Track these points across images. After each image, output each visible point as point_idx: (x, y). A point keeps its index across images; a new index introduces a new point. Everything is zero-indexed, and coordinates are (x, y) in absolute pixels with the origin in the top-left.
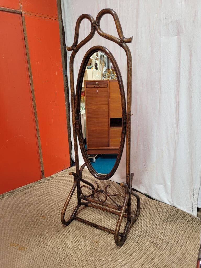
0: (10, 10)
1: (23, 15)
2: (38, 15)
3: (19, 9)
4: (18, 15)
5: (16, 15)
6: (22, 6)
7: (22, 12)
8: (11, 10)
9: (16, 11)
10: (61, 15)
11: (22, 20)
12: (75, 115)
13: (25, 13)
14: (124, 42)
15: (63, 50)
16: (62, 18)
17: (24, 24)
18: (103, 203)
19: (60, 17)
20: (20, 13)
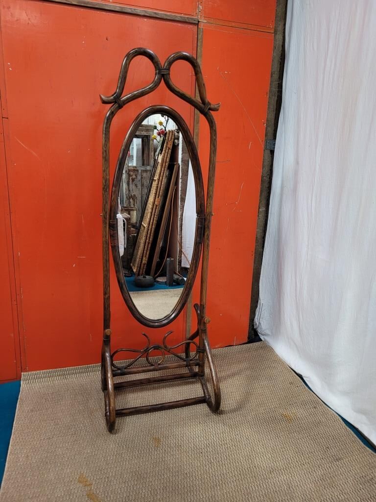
0: (176, 16)
1: (201, 26)
2: (231, 25)
3: (195, 13)
4: (191, 26)
5: (186, 26)
6: (201, 7)
7: (199, 20)
8: (178, 16)
9: (188, 18)
10: (283, 24)
11: (196, 37)
12: (109, 222)
13: (205, 21)
14: (210, 109)
15: (276, 98)
16: (284, 29)
17: (199, 44)
18: (159, 366)
19: (280, 28)
20: (194, 22)
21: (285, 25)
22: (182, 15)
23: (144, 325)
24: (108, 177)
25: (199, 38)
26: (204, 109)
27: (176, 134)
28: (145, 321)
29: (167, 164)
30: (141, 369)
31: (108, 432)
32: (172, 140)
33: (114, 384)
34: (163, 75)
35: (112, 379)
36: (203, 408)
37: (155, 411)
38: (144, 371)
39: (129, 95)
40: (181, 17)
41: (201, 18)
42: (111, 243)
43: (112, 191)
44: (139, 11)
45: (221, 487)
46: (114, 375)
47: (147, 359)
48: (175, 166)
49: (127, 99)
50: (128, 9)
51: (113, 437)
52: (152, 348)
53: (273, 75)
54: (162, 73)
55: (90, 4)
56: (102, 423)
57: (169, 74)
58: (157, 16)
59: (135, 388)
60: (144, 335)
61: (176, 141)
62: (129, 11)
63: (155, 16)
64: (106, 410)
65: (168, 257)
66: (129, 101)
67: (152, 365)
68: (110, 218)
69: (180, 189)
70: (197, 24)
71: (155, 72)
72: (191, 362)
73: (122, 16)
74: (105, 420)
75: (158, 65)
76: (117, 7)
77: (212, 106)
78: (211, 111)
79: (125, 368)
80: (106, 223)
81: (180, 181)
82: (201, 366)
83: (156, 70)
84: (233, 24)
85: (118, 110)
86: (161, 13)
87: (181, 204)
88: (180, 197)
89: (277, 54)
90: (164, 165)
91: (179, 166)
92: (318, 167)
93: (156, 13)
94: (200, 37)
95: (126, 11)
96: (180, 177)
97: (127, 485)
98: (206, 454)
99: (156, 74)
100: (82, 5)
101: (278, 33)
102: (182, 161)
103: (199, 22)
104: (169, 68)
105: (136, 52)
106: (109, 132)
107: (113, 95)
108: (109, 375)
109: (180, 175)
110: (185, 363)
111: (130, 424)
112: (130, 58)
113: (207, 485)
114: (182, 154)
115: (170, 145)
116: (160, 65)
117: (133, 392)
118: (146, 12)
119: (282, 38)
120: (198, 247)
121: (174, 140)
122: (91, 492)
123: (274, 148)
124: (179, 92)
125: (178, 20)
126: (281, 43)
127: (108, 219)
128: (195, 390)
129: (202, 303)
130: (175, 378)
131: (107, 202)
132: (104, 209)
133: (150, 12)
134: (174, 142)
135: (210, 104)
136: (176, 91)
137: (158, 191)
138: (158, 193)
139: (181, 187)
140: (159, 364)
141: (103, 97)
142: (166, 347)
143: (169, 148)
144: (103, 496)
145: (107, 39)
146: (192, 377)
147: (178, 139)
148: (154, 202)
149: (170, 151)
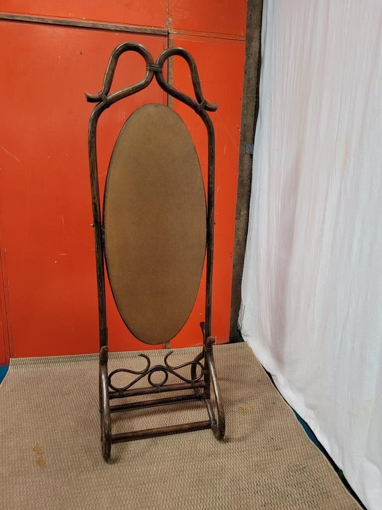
0: (146, 30)
1: (171, 37)
2: (200, 35)
3: (165, 26)
4: (162, 38)
5: (157, 37)
6: (171, 19)
7: (170, 32)
8: (148, 29)
9: (157, 30)
10: (259, 31)
13: (175, 33)
15: (254, 103)
16: (261, 36)
20: (165, 34)
21: (261, 32)
22: (153, 28)
40: (151, 30)
41: (171, 30)
44: (111, 26)
50: (100, 25)
52: (154, 369)
53: (251, 81)
55: (65, 23)
58: (128, 30)
62: (101, 27)
63: (126, 30)
70: (167, 36)
73: (95, 32)
76: (90, 23)
79: (124, 391)
84: (204, 34)
85: (104, 109)
86: (131, 27)
89: (253, 61)
92: (283, 169)
93: (126, 28)
95: (98, 27)
100: (57, 23)
101: (254, 40)
103: (169, 33)
118: (117, 27)
123: (253, 152)
125: (148, 32)
126: (258, 50)
133: (121, 26)
140: (161, 386)
142: (168, 368)
145: (81, 54)
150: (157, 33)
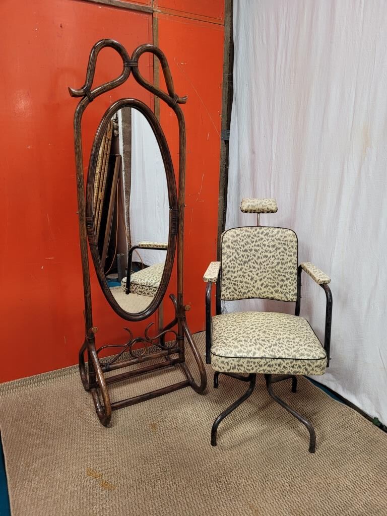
0: (131, 5)
1: (156, 15)
3: (149, 2)
4: (146, 15)
8: (134, 5)
9: (142, 7)
11: (152, 26)
12: (86, 219)
13: (160, 11)
14: (178, 102)
15: (227, 89)
16: (232, 21)
17: (155, 34)
18: (143, 358)
19: (228, 19)
20: (149, 11)
21: (232, 16)
22: (137, 4)
23: (126, 319)
24: (82, 174)
25: (154, 28)
26: (172, 102)
27: (115, 124)
28: (127, 316)
29: (108, 156)
30: (125, 363)
31: (103, 427)
32: (111, 130)
33: (105, 379)
34: (132, 69)
35: (103, 375)
36: (189, 390)
37: (144, 401)
38: (128, 365)
39: (99, 88)
41: (155, 8)
42: (89, 241)
43: (87, 188)
45: (223, 454)
46: (103, 371)
47: (131, 353)
48: (117, 158)
49: (98, 92)
51: (109, 430)
52: (135, 341)
54: (131, 65)
56: (95, 420)
57: (137, 66)
58: (112, 4)
59: (118, 383)
60: (126, 329)
61: (115, 131)
63: (110, 3)
64: (96, 407)
65: (117, 253)
66: (99, 95)
67: (136, 358)
68: (87, 216)
69: (124, 182)
70: (152, 14)
71: (123, 64)
72: (172, 350)
74: (97, 416)
75: (126, 57)
77: (180, 99)
78: (179, 104)
79: (110, 364)
80: (83, 221)
81: (123, 173)
82: (181, 352)
83: (124, 63)
84: (186, 15)
85: (88, 104)
86: (115, 1)
87: (127, 198)
88: (124, 190)
89: (226, 45)
90: (105, 157)
91: (121, 158)
92: (274, 156)
94: (155, 26)
96: (123, 169)
97: (136, 469)
98: (202, 430)
99: (124, 67)
102: (124, 153)
103: (153, 11)
104: (138, 60)
105: (103, 43)
106: (81, 126)
107: (82, 88)
108: (99, 372)
109: (123, 167)
110: (167, 351)
111: (123, 416)
112: (98, 50)
113: (210, 455)
114: (123, 145)
115: (109, 136)
116: (128, 58)
117: (117, 386)
119: (230, 30)
120: (173, 238)
121: (113, 131)
122: (104, 481)
123: (229, 138)
124: (148, 85)
125: (133, 8)
126: (229, 35)
127: (84, 216)
128: (176, 376)
129: (180, 293)
130: (157, 368)
131: (82, 199)
132: (80, 207)
134: (113, 133)
135: (178, 97)
136: (145, 84)
137: (101, 184)
138: (100, 187)
139: (125, 179)
140: (142, 356)
141: (72, 90)
142: (148, 339)
143: (109, 139)
144: (116, 482)
145: (61, 27)
146: (170, 365)
147: (117, 129)
148: (98, 197)
149: (110, 142)
150: (142, 10)
